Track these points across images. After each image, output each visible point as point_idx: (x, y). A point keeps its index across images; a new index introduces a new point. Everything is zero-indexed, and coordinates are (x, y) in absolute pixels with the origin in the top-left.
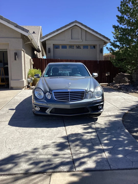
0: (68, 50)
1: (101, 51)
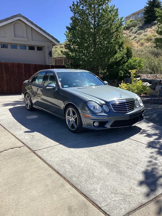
0: (9, 50)
1: (50, 54)
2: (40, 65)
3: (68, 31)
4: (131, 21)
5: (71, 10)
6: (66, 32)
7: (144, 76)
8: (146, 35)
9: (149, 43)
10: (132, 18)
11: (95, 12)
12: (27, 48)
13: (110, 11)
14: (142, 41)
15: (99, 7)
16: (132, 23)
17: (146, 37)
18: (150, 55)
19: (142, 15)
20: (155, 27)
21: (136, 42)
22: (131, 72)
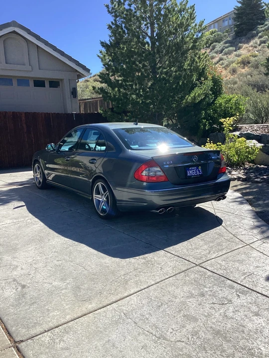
1: (74, 92)
2: (54, 113)
3: (104, 50)
4: (212, 33)
5: (108, 11)
6: (101, 52)
7: (247, 128)
8: (239, 56)
9: (246, 68)
10: (214, 28)
11: (153, 14)
12: (32, 83)
13: (180, 11)
14: (234, 65)
15: (159, 5)
16: (215, 36)
17: (240, 59)
18: (250, 88)
19: (231, 22)
20: (254, 41)
21: (223, 68)
22: (225, 123)
